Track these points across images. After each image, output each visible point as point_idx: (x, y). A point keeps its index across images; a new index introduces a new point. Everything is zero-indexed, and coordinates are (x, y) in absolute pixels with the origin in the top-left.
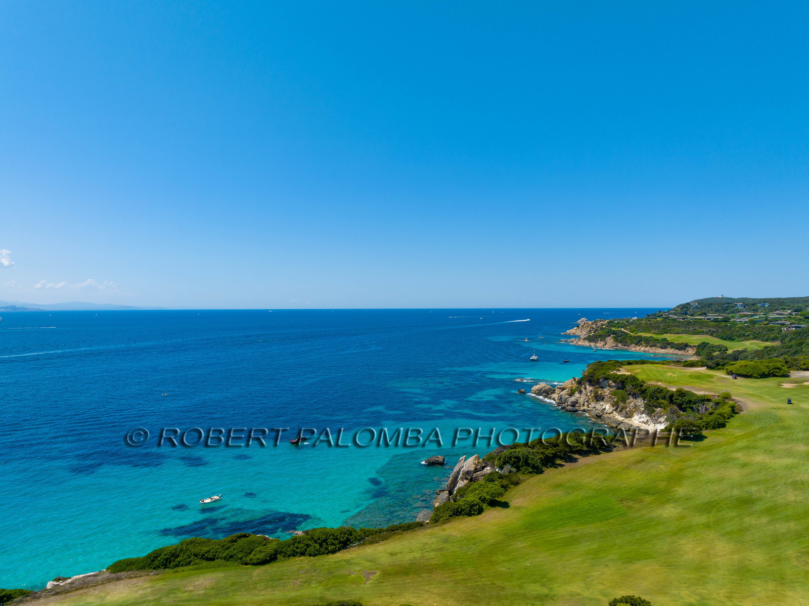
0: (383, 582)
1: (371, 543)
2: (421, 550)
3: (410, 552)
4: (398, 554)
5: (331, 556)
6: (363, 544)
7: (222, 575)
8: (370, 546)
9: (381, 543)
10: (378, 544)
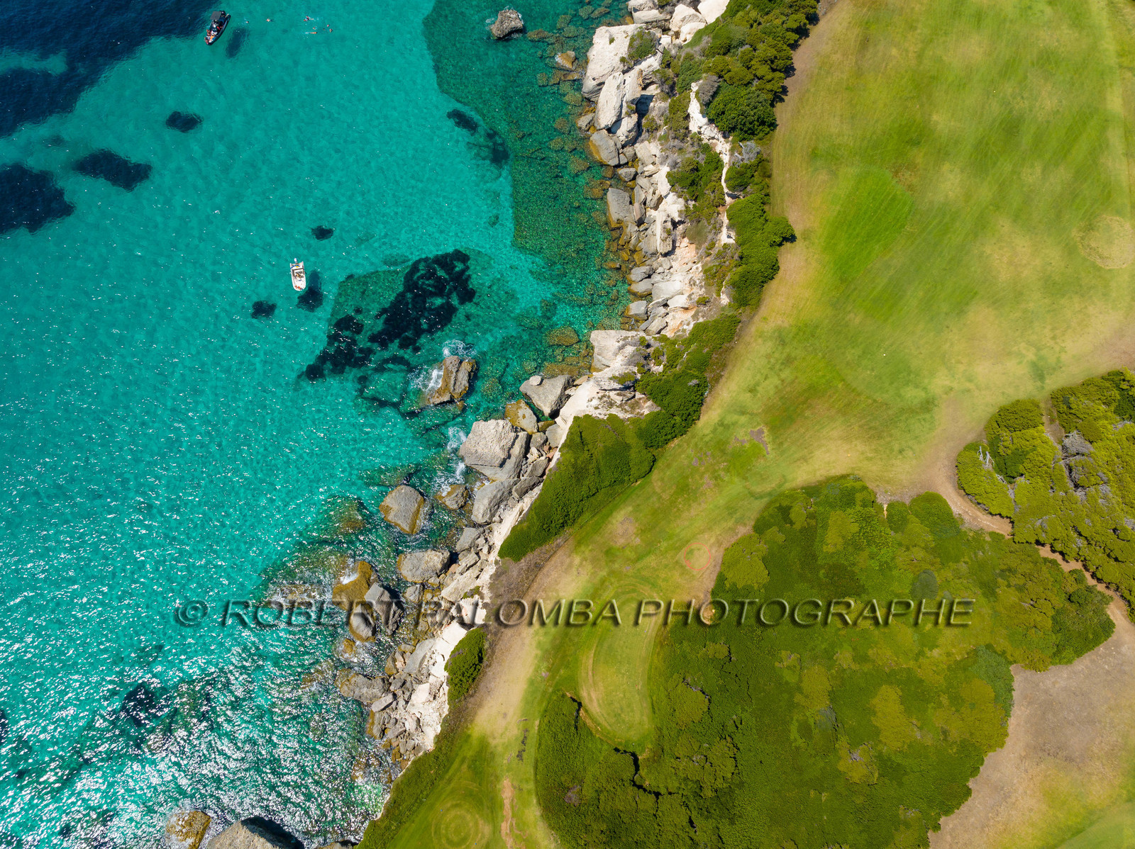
0: (781, 444)
1: (717, 379)
2: (771, 369)
3: (765, 379)
4: (758, 388)
5: (700, 424)
6: (713, 387)
7: (630, 509)
8: (720, 386)
9: (725, 374)
10: (724, 379)
